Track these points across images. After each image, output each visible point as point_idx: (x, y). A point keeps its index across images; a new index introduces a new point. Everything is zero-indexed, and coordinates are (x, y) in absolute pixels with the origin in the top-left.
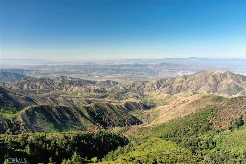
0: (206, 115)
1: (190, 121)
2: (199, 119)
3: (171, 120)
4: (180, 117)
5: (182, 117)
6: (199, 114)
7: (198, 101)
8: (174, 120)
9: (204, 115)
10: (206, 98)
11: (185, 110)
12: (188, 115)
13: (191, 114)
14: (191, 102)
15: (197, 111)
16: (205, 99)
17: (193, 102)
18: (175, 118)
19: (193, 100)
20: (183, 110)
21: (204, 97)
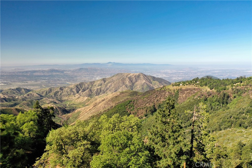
0: (125, 106)
1: (110, 114)
2: (119, 111)
3: (91, 117)
4: (100, 113)
5: (102, 111)
6: (118, 107)
7: (116, 97)
8: (95, 116)
9: (123, 107)
10: (124, 93)
11: (105, 107)
12: (108, 109)
13: (111, 108)
14: (111, 99)
15: (117, 104)
16: (123, 95)
17: (112, 99)
18: (95, 114)
19: (112, 97)
20: (103, 107)
21: (122, 93)
